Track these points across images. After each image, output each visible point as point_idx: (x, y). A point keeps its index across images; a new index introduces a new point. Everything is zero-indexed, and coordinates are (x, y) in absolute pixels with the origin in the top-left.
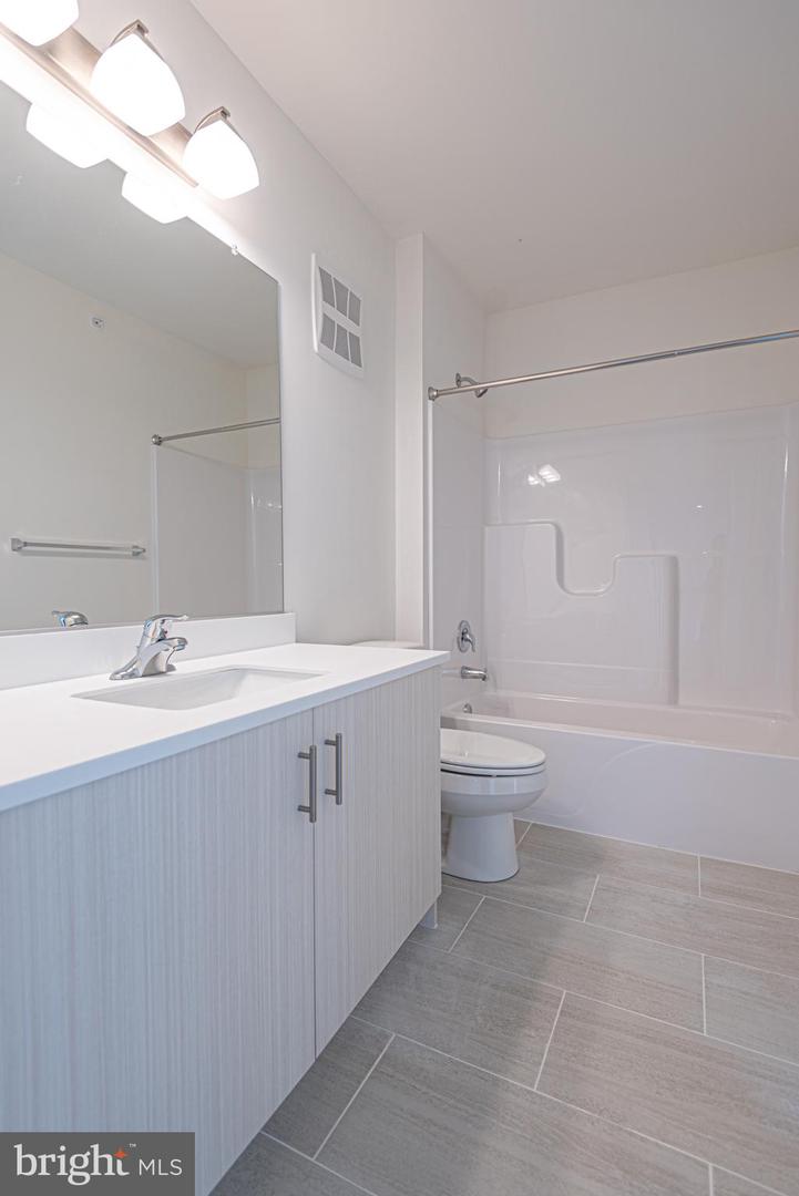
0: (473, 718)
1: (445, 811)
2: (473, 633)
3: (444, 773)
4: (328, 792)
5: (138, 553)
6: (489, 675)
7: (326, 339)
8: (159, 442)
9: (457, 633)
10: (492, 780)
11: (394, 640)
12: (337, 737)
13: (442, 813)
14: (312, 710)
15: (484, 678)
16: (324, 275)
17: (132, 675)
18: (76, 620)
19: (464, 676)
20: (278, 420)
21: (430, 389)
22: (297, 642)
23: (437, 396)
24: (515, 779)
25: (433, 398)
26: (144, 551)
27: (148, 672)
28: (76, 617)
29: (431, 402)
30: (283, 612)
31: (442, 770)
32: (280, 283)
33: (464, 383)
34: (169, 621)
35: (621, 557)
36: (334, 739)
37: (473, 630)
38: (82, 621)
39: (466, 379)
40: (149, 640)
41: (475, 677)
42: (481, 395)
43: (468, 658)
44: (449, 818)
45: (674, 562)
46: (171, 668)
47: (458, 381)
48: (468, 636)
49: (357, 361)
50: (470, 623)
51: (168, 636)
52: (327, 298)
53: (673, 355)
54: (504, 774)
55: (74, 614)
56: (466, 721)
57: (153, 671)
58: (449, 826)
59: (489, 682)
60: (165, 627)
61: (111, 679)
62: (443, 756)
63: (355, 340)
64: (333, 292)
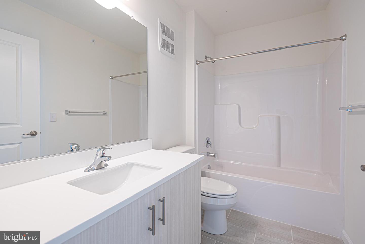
0: (211, 172)
1: (203, 209)
2: (211, 141)
3: (202, 196)
4: (160, 219)
5: (105, 114)
6: (216, 156)
7: (163, 46)
8: (112, 78)
9: (206, 141)
10: (219, 199)
11: (185, 145)
12: (163, 199)
13: (201, 209)
14: (153, 190)
15: (214, 156)
16: (162, 25)
17: (92, 170)
18: (75, 147)
19: (208, 155)
20: (146, 72)
21: (197, 61)
22: (152, 149)
23: (199, 63)
24: (227, 199)
25: (198, 64)
26: (107, 113)
27: (98, 168)
28: (76, 145)
29: (197, 65)
30: (147, 139)
31: (201, 195)
32: (147, 28)
33: (208, 59)
34: (105, 150)
35: (260, 116)
36: (162, 199)
37: (211, 140)
38: (78, 148)
39: (209, 57)
40: (98, 157)
41: (211, 156)
42: (214, 62)
43: (209, 150)
44: (203, 211)
45: (279, 118)
46: (106, 165)
47: (206, 58)
48: (209, 142)
49: (173, 53)
50: (210, 137)
51: (105, 155)
52: (163, 33)
53: (280, 49)
54: (223, 197)
55: (76, 144)
56: (209, 173)
57: (100, 167)
58: (204, 213)
59: (216, 158)
60: (104, 152)
61: (85, 171)
62: (202, 190)
63: (172, 46)
64: (165, 30)
